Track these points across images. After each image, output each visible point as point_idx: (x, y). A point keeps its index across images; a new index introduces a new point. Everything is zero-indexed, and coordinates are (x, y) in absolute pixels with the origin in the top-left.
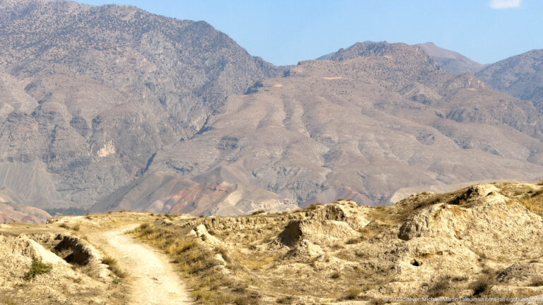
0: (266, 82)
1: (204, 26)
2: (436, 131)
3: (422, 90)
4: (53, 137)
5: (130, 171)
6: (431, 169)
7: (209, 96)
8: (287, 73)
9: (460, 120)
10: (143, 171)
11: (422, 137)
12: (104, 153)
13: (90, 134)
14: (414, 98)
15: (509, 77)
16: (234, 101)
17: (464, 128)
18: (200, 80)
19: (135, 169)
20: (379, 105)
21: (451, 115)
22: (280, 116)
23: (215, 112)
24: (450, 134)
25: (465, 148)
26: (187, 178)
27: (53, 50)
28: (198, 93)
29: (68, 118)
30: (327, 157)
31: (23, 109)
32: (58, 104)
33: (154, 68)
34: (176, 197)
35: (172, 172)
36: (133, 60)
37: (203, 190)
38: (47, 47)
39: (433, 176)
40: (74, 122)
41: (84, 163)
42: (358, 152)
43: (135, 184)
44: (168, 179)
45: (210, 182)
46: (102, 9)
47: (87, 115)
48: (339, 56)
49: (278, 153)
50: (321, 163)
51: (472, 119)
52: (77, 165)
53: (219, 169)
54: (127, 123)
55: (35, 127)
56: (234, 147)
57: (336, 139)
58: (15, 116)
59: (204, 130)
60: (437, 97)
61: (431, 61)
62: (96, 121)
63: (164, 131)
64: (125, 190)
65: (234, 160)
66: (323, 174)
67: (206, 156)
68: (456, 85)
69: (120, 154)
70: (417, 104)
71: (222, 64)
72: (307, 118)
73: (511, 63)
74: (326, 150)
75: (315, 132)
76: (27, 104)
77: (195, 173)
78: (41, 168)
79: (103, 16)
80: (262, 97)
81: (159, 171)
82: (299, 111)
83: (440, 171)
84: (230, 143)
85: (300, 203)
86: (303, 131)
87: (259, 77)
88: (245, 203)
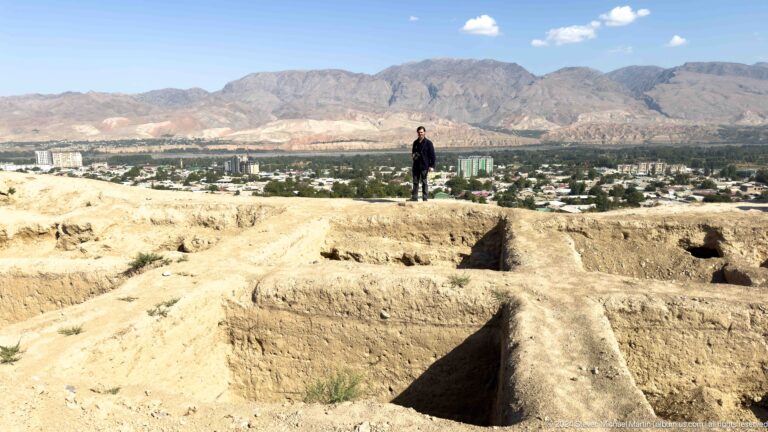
0: (535, 81)
1: (515, 64)
2: (592, 95)
3: (587, 81)
4: (469, 101)
5: (492, 111)
6: (591, 107)
7: (516, 87)
8: (542, 78)
9: (600, 91)
10: (496, 111)
11: (588, 97)
12: (484, 105)
13: (480, 100)
14: (585, 84)
15: (614, 77)
16: (525, 88)
17: (601, 94)
18: (513, 82)
19: (494, 110)
20: (573, 87)
21: (598, 89)
22: (540, 92)
23: (519, 92)
24: (597, 95)
26: (511, 113)
27: (468, 74)
28: (513, 86)
29: (473, 94)
30: (556, 105)
31: (461, 93)
32: (470, 91)
33: (499, 79)
35: (505, 111)
36: (493, 76)
37: (516, 116)
39: (592, 109)
40: (475, 96)
41: (479, 109)
42: (566, 103)
43: (495, 115)
44: (505, 113)
45: (518, 114)
47: (479, 94)
48: (559, 72)
49: (540, 104)
51: (605, 90)
52: (476, 110)
53: (521, 110)
54: (491, 96)
55: (464, 99)
57: (559, 98)
58: (458, 95)
59: (515, 97)
60: (593, 84)
61: (588, 72)
62: (482, 96)
63: (503, 98)
64: (491, 117)
65: (526, 106)
66: (555, 110)
67: (517, 106)
68: (598, 80)
69: (489, 106)
70: (586, 86)
71: (520, 76)
72: (550, 93)
73: (615, 72)
74: (555, 102)
75: (552, 97)
76: (461, 92)
77: (513, 111)
78: (465, 110)
79: (483, 63)
80: (534, 85)
81: (502, 110)
82: (546, 90)
83: (594, 107)
84: (524, 101)
85: (547, 119)
86: (548, 96)
87: (533, 80)
88: (530, 119)
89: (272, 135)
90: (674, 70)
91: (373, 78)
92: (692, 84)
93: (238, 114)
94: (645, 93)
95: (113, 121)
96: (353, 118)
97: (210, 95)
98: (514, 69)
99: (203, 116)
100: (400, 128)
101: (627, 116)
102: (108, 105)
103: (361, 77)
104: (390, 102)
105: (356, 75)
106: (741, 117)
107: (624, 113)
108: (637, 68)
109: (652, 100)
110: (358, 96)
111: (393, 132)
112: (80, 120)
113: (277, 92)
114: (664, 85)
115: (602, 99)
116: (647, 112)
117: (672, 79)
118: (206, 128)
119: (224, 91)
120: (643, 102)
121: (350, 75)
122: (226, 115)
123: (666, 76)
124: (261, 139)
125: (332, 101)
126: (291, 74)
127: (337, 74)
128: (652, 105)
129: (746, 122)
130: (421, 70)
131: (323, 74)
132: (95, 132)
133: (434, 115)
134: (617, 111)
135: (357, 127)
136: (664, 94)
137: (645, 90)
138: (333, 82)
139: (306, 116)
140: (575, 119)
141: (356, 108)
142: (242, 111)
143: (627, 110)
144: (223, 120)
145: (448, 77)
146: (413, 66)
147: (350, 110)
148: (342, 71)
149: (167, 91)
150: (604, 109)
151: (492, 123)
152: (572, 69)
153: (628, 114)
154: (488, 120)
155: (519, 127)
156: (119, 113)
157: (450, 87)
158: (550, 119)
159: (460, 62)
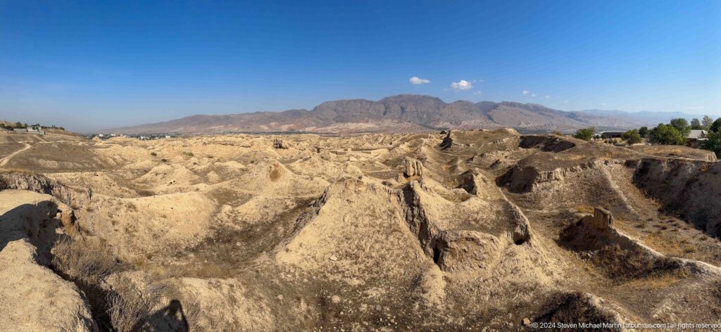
1: (437, 98)
3: (466, 107)
7: (438, 108)
8: (449, 105)
11: (466, 114)
12: (425, 116)
15: (478, 105)
18: (437, 106)
20: (461, 109)
21: (470, 111)
22: (448, 111)
24: (469, 113)
29: (420, 111)
32: (418, 110)
41: (422, 118)
43: (429, 121)
45: (438, 120)
47: (423, 111)
48: (455, 102)
54: (428, 112)
58: (413, 111)
64: (427, 121)
67: (438, 116)
71: (440, 103)
72: (451, 112)
74: (453, 116)
76: (415, 110)
78: (416, 118)
79: (424, 97)
80: (445, 108)
81: (432, 118)
82: (450, 110)
83: (468, 118)
84: (441, 115)
87: (445, 105)
89: (333, 130)
90: (499, 104)
91: (377, 103)
92: (505, 110)
93: (319, 120)
95: (273, 124)
96: (367, 122)
97: (309, 112)
98: (437, 100)
99: (305, 122)
100: (388, 127)
102: (271, 117)
103: (371, 103)
104: (384, 114)
105: (370, 102)
106: (520, 124)
107: (479, 121)
108: (485, 102)
109: (490, 116)
110: (370, 111)
111: (384, 128)
112: (262, 124)
113: (335, 110)
114: (495, 110)
115: (472, 114)
116: (488, 121)
117: (498, 108)
118: (306, 127)
119: (314, 110)
120: (487, 117)
121: (367, 101)
122: (315, 121)
123: (496, 106)
124: (328, 131)
125: (359, 114)
126: (342, 101)
127: (361, 101)
128: (490, 118)
129: (521, 126)
130: (398, 100)
131: (355, 101)
132: (267, 128)
133: (403, 120)
134: (477, 120)
135: (369, 126)
136: (494, 113)
137: (488, 112)
138: (359, 105)
139: (347, 121)
140: (461, 123)
141: (369, 117)
142: (321, 119)
143: (481, 120)
144: (313, 123)
145: (409, 103)
146: (394, 97)
147: (366, 118)
148: (363, 100)
149: (291, 111)
150: (472, 119)
151: (428, 125)
152: (460, 101)
153: (481, 122)
154: (426, 123)
155: (438, 126)
156: (275, 120)
157: (410, 108)
158: (451, 123)
159: (415, 96)
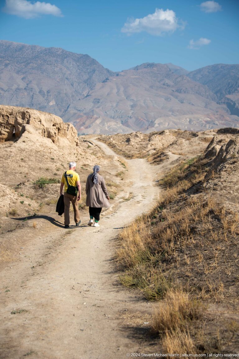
0: (110, 78)
1: (87, 56)
2: (172, 97)
3: (167, 81)
4: (32, 97)
5: (61, 111)
6: (170, 111)
7: (89, 83)
8: (118, 75)
9: (180, 92)
10: (66, 111)
11: (167, 99)
12: (51, 104)
13: (46, 97)
14: (164, 84)
16: (99, 85)
17: (182, 96)
18: (86, 77)
19: (63, 110)
20: (151, 87)
21: (177, 91)
22: (115, 91)
23: (91, 89)
24: (177, 97)
25: (182, 103)
26: (82, 114)
27: (31, 64)
28: (85, 82)
29: (37, 90)
30: (132, 106)
31: (21, 87)
32: (34, 85)
33: (69, 72)
34: (78, 121)
35: (76, 111)
36: (61, 69)
37: (88, 118)
38: (29, 63)
39: (170, 113)
40: (40, 92)
42: (143, 105)
43: (63, 116)
44: (75, 114)
45: (90, 116)
46: (49, 49)
47: (45, 90)
48: (137, 68)
49: (115, 105)
50: (130, 108)
51: (185, 92)
53: (93, 111)
54: (59, 93)
55: (26, 94)
56: (98, 102)
57: (135, 100)
58: (18, 89)
59: (87, 96)
60: (172, 84)
61: (170, 70)
62: (48, 92)
63: (73, 96)
65: (98, 107)
66: (131, 113)
67: (88, 105)
68: (179, 79)
69: (57, 104)
70: (165, 87)
71: (94, 71)
72: (125, 92)
73: (199, 71)
74: (132, 104)
75: (128, 97)
76: (22, 85)
77: (84, 112)
79: (50, 52)
80: (109, 82)
81: (72, 111)
82: (122, 89)
83: (173, 111)
85: (122, 123)
86: (123, 96)
88: (102, 123)
94: (228, 96)
98: (86, 62)
101: (207, 122)
108: (223, 66)
109: (235, 104)
120: (225, 106)
128: (234, 110)
134: (196, 116)
137: (229, 93)
143: (208, 116)
145: (6, 65)
150: (183, 113)
153: (209, 119)
158: (125, 123)
159: (21, 48)
